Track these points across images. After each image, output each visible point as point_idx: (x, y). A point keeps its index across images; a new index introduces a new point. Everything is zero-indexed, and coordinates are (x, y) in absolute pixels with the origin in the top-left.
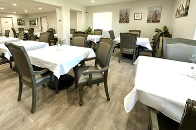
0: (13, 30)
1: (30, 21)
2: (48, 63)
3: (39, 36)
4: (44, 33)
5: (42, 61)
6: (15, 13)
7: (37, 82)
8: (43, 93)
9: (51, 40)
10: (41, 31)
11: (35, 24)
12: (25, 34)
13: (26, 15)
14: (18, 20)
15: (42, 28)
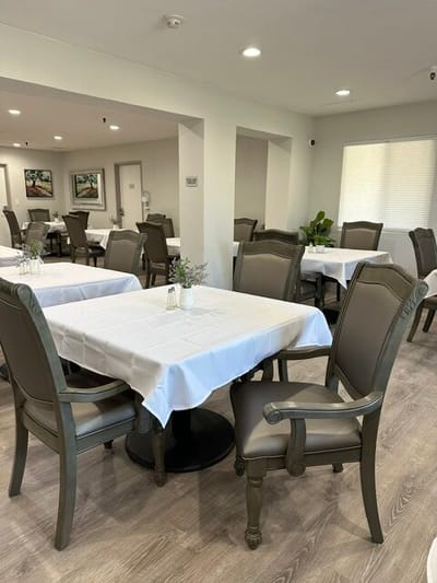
0: (10, 216)
1: (76, 182)
2: (126, 357)
3: (103, 245)
4: (127, 234)
5: (104, 346)
6: (17, 145)
7: (82, 429)
8: (104, 474)
9: (154, 265)
10: (119, 222)
11: (93, 194)
12: (54, 235)
13: (59, 155)
14: (31, 175)
15: (120, 212)
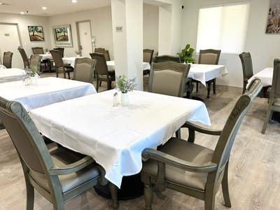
0: (22, 51)
1: (56, 32)
3: (73, 65)
4: (85, 60)
6: (22, 13)
9: (100, 76)
10: (80, 53)
11: (65, 39)
12: (46, 61)
13: (46, 18)
14: (32, 29)
15: (80, 48)
